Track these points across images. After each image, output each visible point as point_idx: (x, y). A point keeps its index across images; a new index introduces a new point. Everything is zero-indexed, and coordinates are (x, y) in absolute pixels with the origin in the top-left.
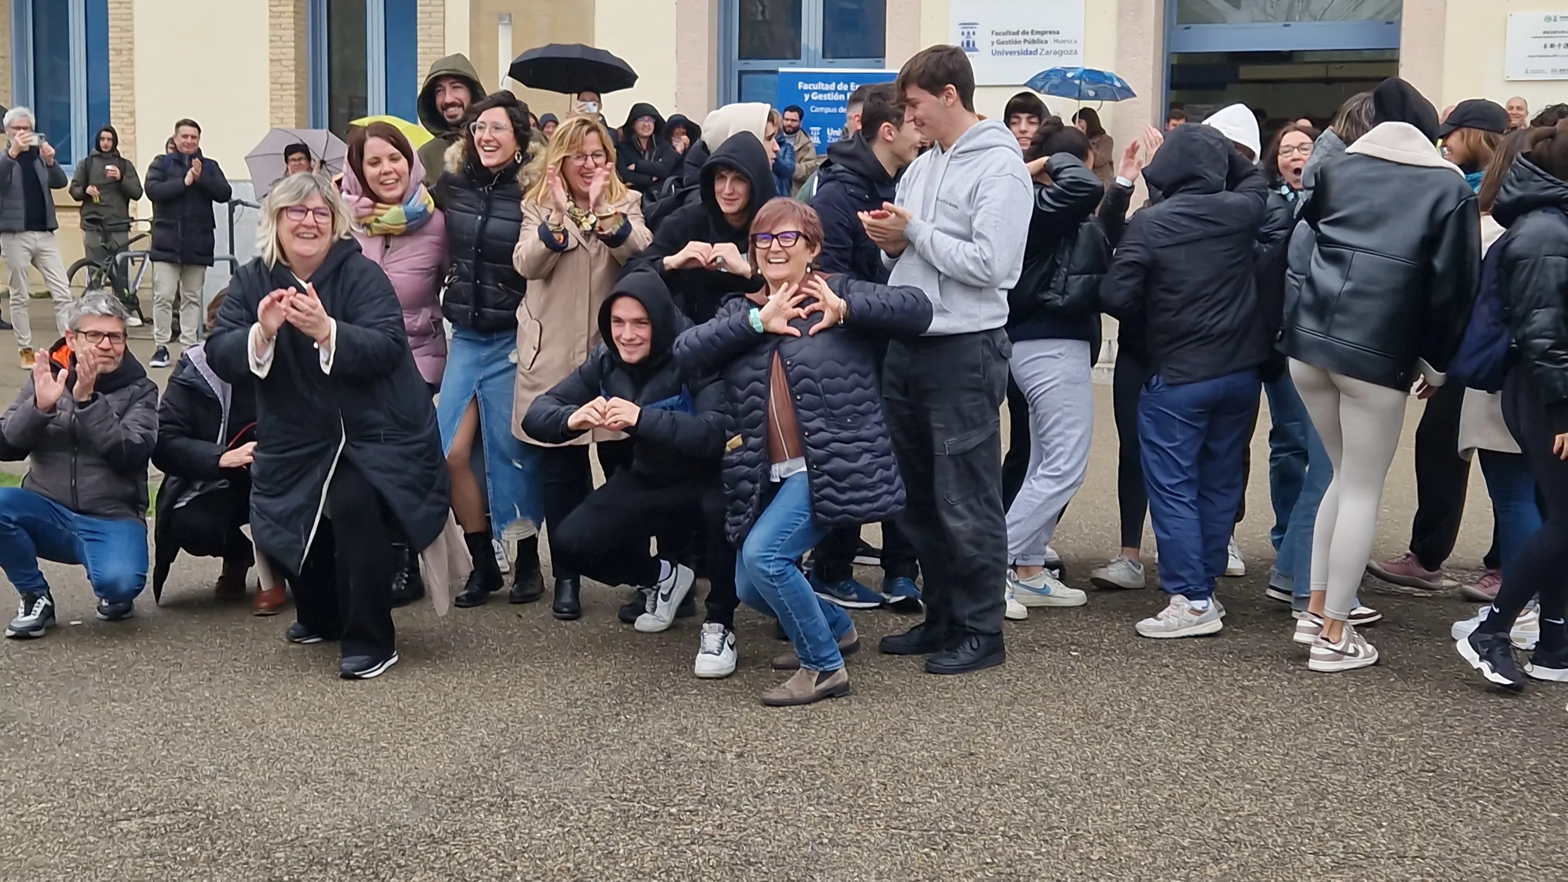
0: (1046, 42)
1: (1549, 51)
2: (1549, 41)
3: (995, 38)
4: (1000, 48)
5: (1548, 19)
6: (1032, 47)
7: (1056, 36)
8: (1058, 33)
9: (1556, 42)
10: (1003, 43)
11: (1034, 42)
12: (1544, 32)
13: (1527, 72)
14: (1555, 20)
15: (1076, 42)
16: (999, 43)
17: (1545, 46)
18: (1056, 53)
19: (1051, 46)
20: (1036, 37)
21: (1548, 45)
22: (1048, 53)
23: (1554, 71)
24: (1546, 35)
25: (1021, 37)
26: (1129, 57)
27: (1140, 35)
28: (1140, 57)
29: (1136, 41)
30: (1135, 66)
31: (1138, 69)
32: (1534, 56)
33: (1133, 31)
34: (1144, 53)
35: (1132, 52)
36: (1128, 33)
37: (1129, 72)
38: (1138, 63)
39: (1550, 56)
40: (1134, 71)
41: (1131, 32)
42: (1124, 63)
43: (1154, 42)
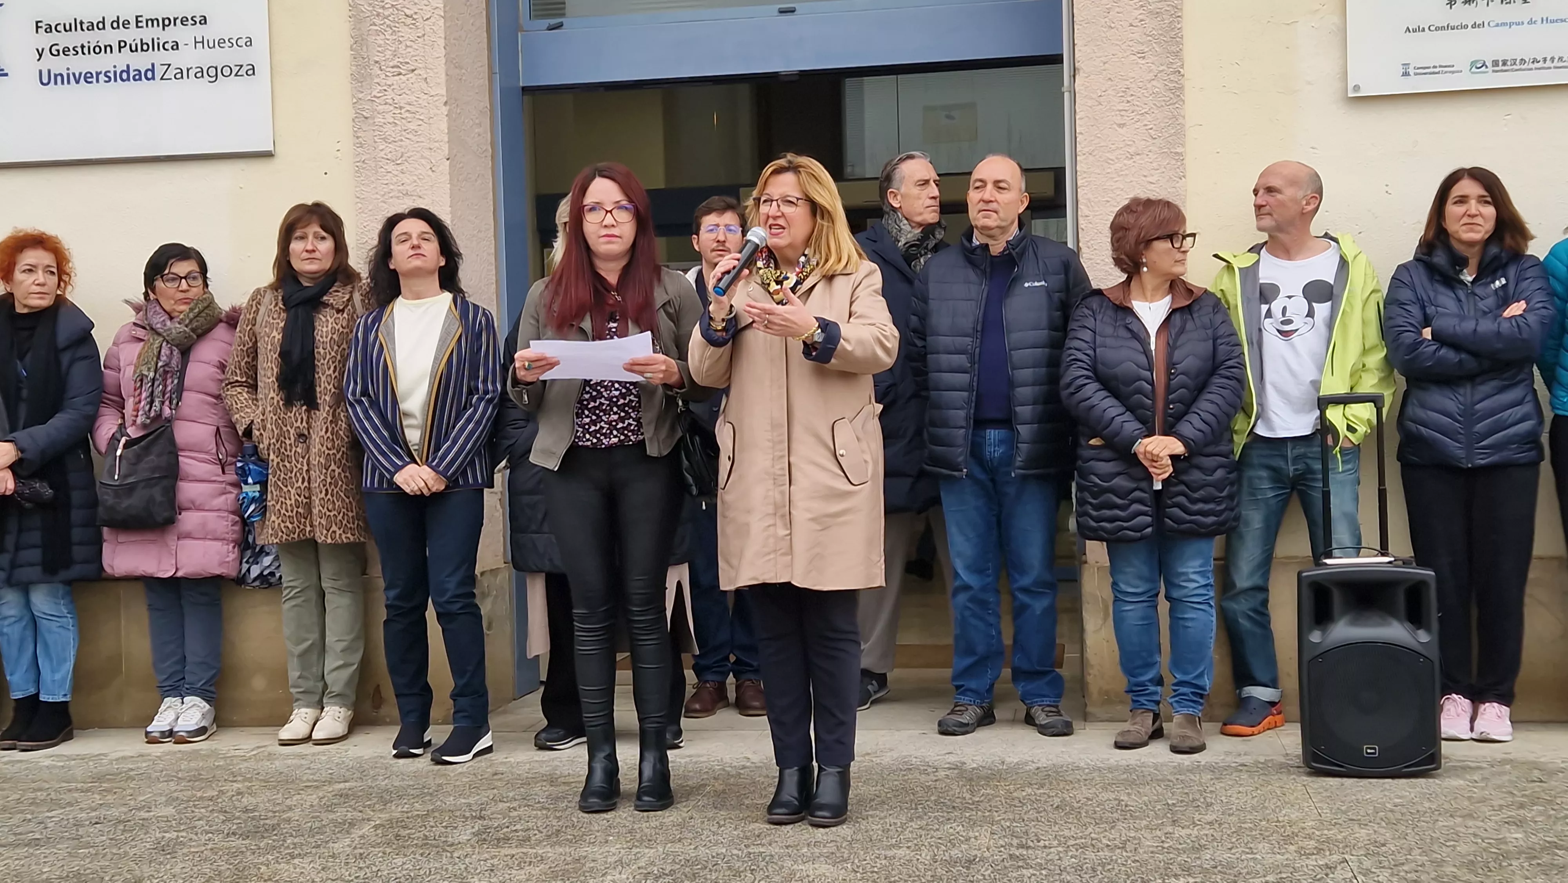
0: (176, 46)
1: (1462, 13)
3: (45, 40)
4: (59, 65)
6: (140, 61)
7: (199, 31)
8: (204, 21)
10: (66, 51)
11: (143, 47)
13: (1406, 74)
15: (249, 42)
16: (55, 51)
18: (201, 73)
19: (187, 57)
20: (148, 34)
22: (180, 74)
23: (1479, 66)
25: (111, 36)
26: (383, 76)
27: (409, 21)
28: (411, 75)
29: (400, 34)
30: (401, 100)
31: (408, 108)
32: (1424, 30)
33: (391, 10)
34: (420, 65)
35: (391, 64)
36: (378, 15)
37: (387, 116)
38: (408, 92)
39: (1466, 27)
40: (400, 113)
41: (387, 13)
42: (374, 93)
43: (445, 38)
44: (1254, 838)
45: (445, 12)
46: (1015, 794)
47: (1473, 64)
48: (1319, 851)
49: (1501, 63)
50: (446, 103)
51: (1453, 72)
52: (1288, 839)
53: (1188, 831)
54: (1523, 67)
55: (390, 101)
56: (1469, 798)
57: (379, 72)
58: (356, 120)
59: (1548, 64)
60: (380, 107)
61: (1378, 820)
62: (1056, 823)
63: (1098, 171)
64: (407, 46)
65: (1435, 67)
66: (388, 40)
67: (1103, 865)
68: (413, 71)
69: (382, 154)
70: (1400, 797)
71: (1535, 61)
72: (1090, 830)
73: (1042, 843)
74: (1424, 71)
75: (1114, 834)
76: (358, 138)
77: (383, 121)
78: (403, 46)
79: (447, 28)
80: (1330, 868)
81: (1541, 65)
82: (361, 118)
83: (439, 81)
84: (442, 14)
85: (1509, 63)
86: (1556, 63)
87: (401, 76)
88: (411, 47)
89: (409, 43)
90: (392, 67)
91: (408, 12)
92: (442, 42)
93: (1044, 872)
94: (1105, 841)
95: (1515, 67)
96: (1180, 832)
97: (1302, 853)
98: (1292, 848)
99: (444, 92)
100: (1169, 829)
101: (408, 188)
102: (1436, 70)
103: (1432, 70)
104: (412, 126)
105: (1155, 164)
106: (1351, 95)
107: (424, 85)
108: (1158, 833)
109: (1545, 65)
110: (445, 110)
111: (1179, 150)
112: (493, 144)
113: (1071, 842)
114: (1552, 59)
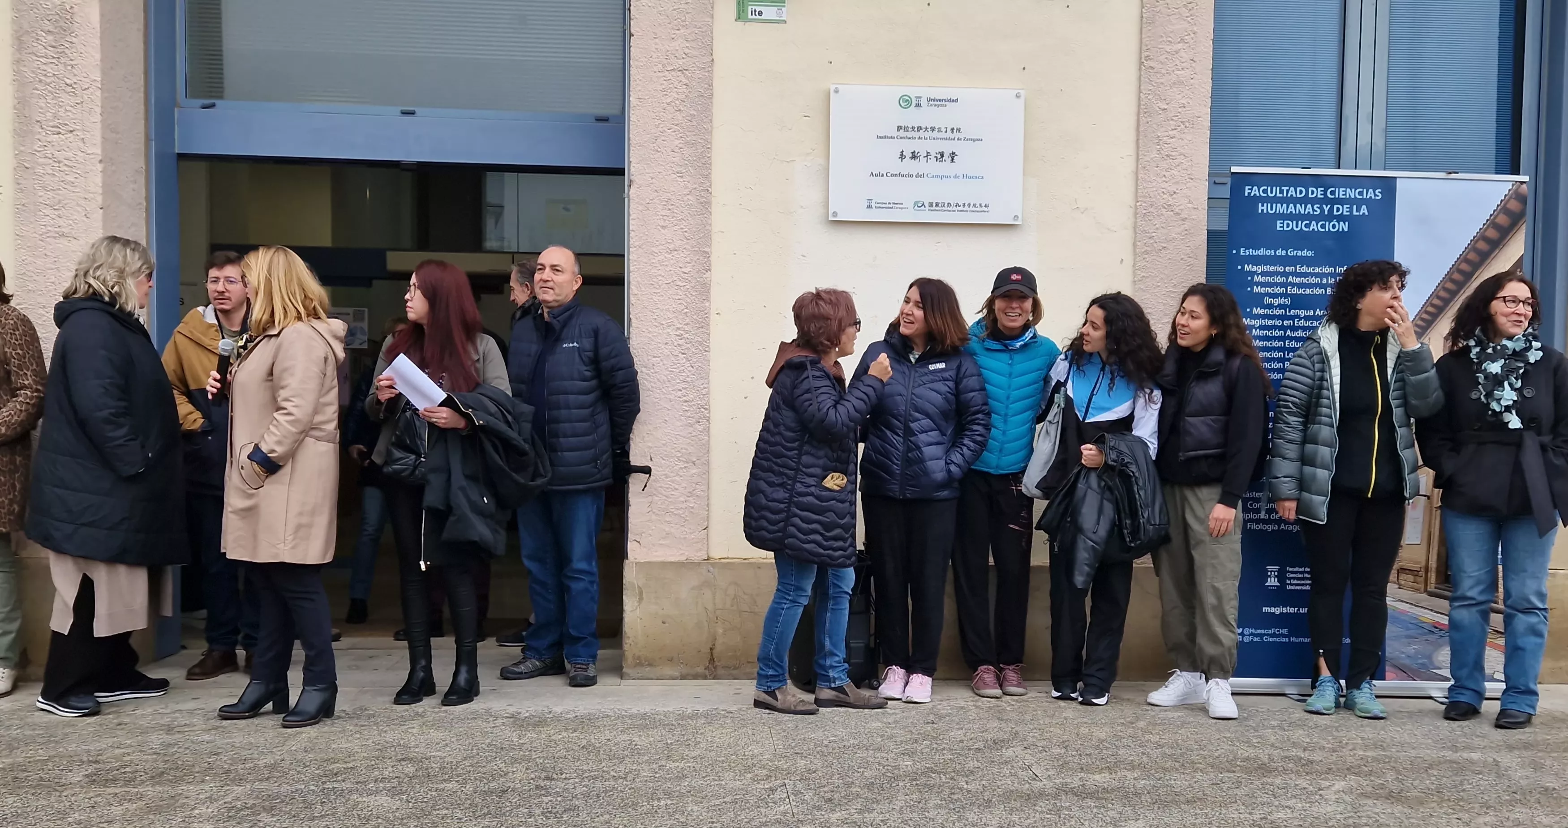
1: (910, 166)
2: (909, 147)
5: (906, 102)
9: (921, 147)
12: (899, 128)
13: (869, 207)
14: (918, 105)
17: (902, 157)
21: (908, 154)
23: (920, 204)
24: (902, 133)
26: (44, 134)
27: (69, 89)
28: (70, 135)
29: (61, 99)
30: (60, 156)
31: (66, 162)
32: (883, 175)
33: (53, 79)
34: (78, 127)
35: (51, 124)
36: (40, 81)
37: (46, 168)
38: (67, 149)
39: (911, 176)
40: (59, 167)
41: (48, 80)
42: (36, 148)
43: (102, 107)
44: (723, 768)
45: (102, 84)
46: (553, 737)
47: (916, 203)
48: (768, 777)
49: (934, 205)
50: (101, 161)
51: (902, 208)
52: (748, 769)
53: (677, 764)
54: (949, 209)
55: (50, 156)
56: (882, 736)
57: (40, 130)
58: (18, 168)
59: (966, 208)
60: (40, 160)
61: (815, 753)
62: (579, 760)
63: (645, 261)
64: (66, 110)
65: (889, 203)
66: (49, 103)
67: (606, 792)
68: (71, 131)
69: (41, 200)
70: (835, 736)
71: (957, 205)
72: (604, 764)
73: (563, 776)
74: (881, 206)
75: (622, 767)
76: (19, 184)
77: (42, 171)
78: (62, 110)
79: (104, 99)
80: (773, 790)
81: (961, 208)
82: (22, 168)
83: (95, 142)
84: (100, 86)
85: (940, 205)
86: (971, 208)
87: (61, 136)
88: (70, 111)
89: (68, 108)
90: (52, 127)
91: (68, 81)
92: (98, 110)
93: (559, 799)
94: (613, 773)
95: (944, 208)
96: (670, 765)
97: (756, 780)
98: (749, 775)
99: (99, 151)
100: (663, 763)
101: (63, 230)
102: (891, 206)
103: (887, 205)
104: (70, 178)
105: (688, 259)
106: (831, 218)
107: (81, 145)
108: (654, 766)
109: (965, 209)
110: (100, 167)
111: (706, 249)
112: (148, 199)
113: (587, 775)
114: (969, 205)
